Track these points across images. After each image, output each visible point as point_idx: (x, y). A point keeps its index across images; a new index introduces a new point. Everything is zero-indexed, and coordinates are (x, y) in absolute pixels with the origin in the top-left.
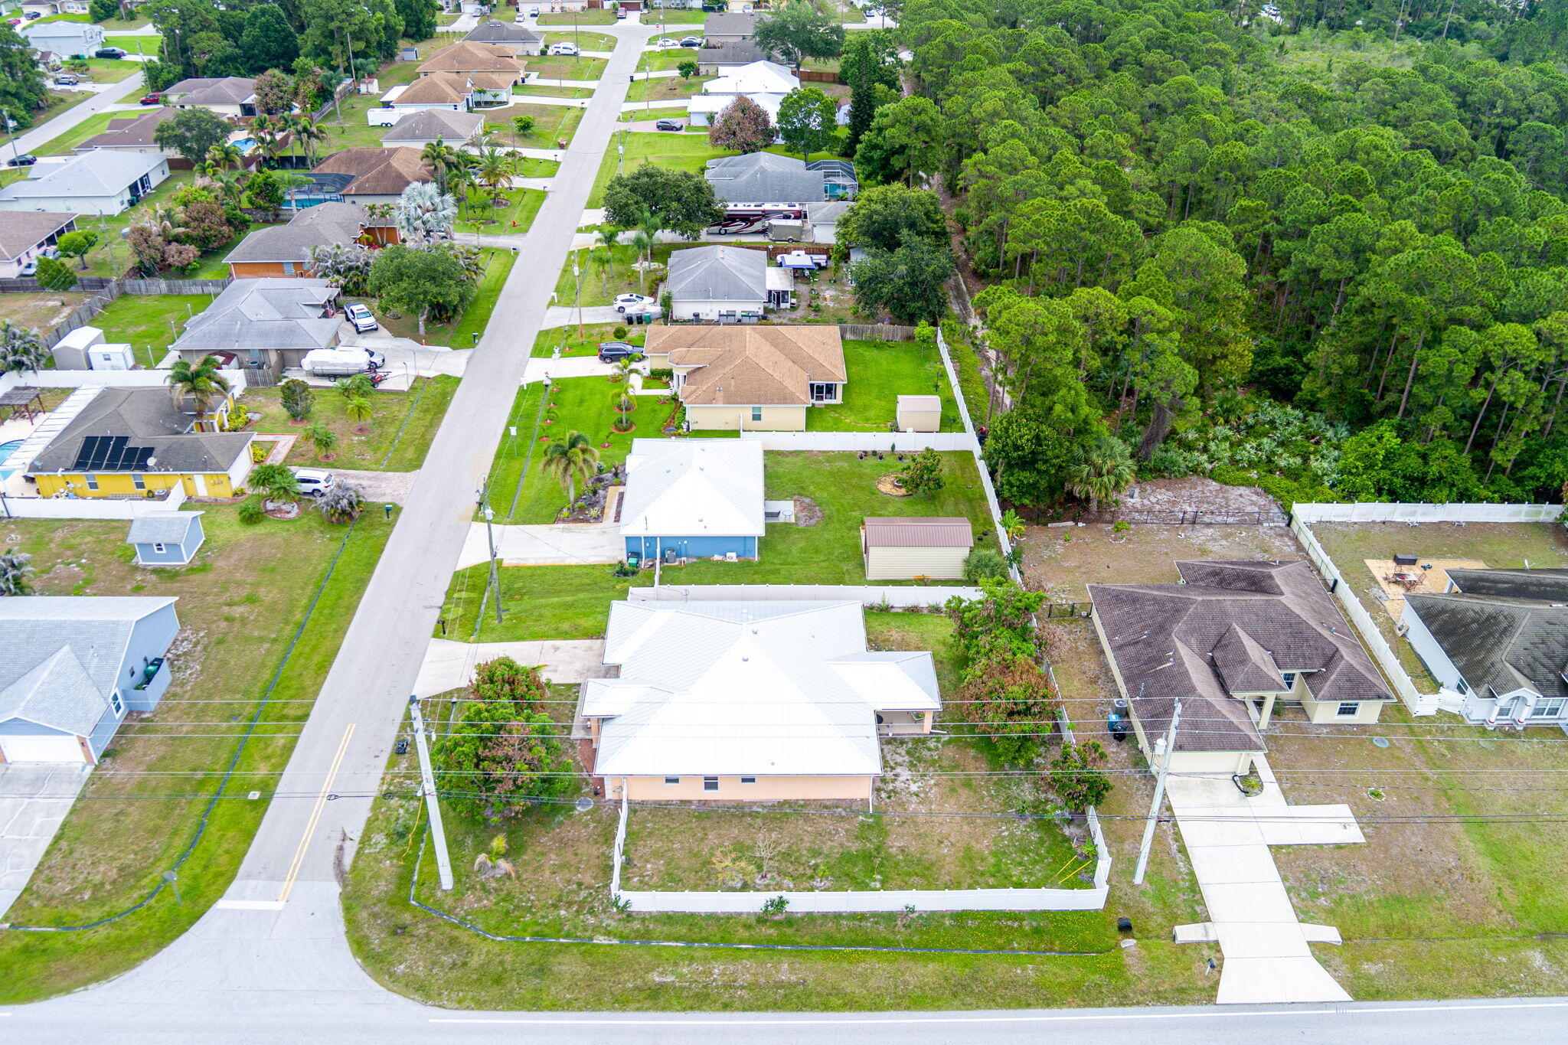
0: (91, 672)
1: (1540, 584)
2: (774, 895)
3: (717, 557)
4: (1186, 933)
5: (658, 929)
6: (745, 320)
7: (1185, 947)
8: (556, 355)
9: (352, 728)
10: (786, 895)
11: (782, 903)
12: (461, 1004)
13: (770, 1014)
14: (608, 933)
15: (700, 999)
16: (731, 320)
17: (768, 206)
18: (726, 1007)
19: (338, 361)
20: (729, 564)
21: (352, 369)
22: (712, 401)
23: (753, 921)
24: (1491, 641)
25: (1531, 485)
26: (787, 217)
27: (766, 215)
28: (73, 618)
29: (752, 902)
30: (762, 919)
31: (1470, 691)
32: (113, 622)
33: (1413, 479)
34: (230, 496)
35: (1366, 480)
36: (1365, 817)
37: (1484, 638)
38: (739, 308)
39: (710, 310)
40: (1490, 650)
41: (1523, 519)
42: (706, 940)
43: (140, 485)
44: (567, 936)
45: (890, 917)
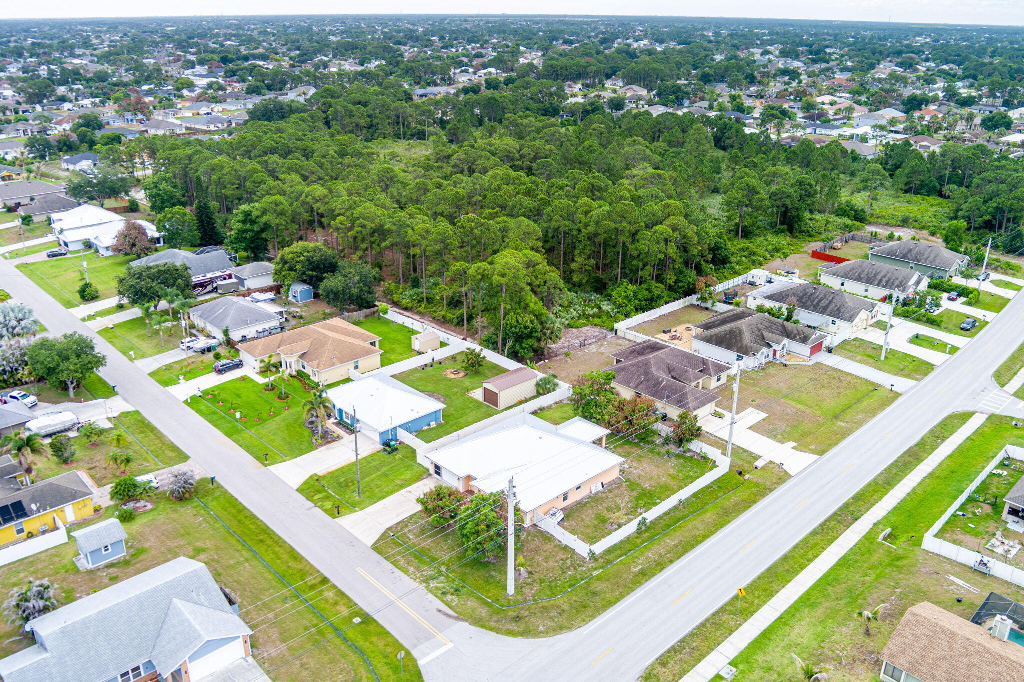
0: (206, 604)
1: (728, 317)
2: (640, 518)
3: (425, 428)
4: (759, 463)
5: (610, 557)
6: (274, 331)
7: (763, 468)
8: (182, 381)
9: (359, 570)
10: (644, 515)
11: (644, 519)
12: (585, 622)
13: (687, 555)
14: (596, 569)
15: (660, 565)
16: (266, 333)
17: (209, 275)
18: (671, 562)
19: (57, 422)
20: (434, 428)
21: (67, 425)
22: (333, 364)
23: (636, 535)
24: (738, 338)
25: (681, 291)
26: (225, 279)
27: (211, 281)
28: (162, 582)
29: (630, 528)
30: (639, 531)
31: (745, 357)
32: (192, 572)
33: (648, 300)
34: (93, 513)
35: (630, 307)
36: (760, 408)
37: (735, 338)
38: (267, 325)
39: (250, 332)
40: (741, 341)
41: (682, 306)
42: (630, 551)
43: (20, 531)
44: (582, 580)
45: (675, 508)
